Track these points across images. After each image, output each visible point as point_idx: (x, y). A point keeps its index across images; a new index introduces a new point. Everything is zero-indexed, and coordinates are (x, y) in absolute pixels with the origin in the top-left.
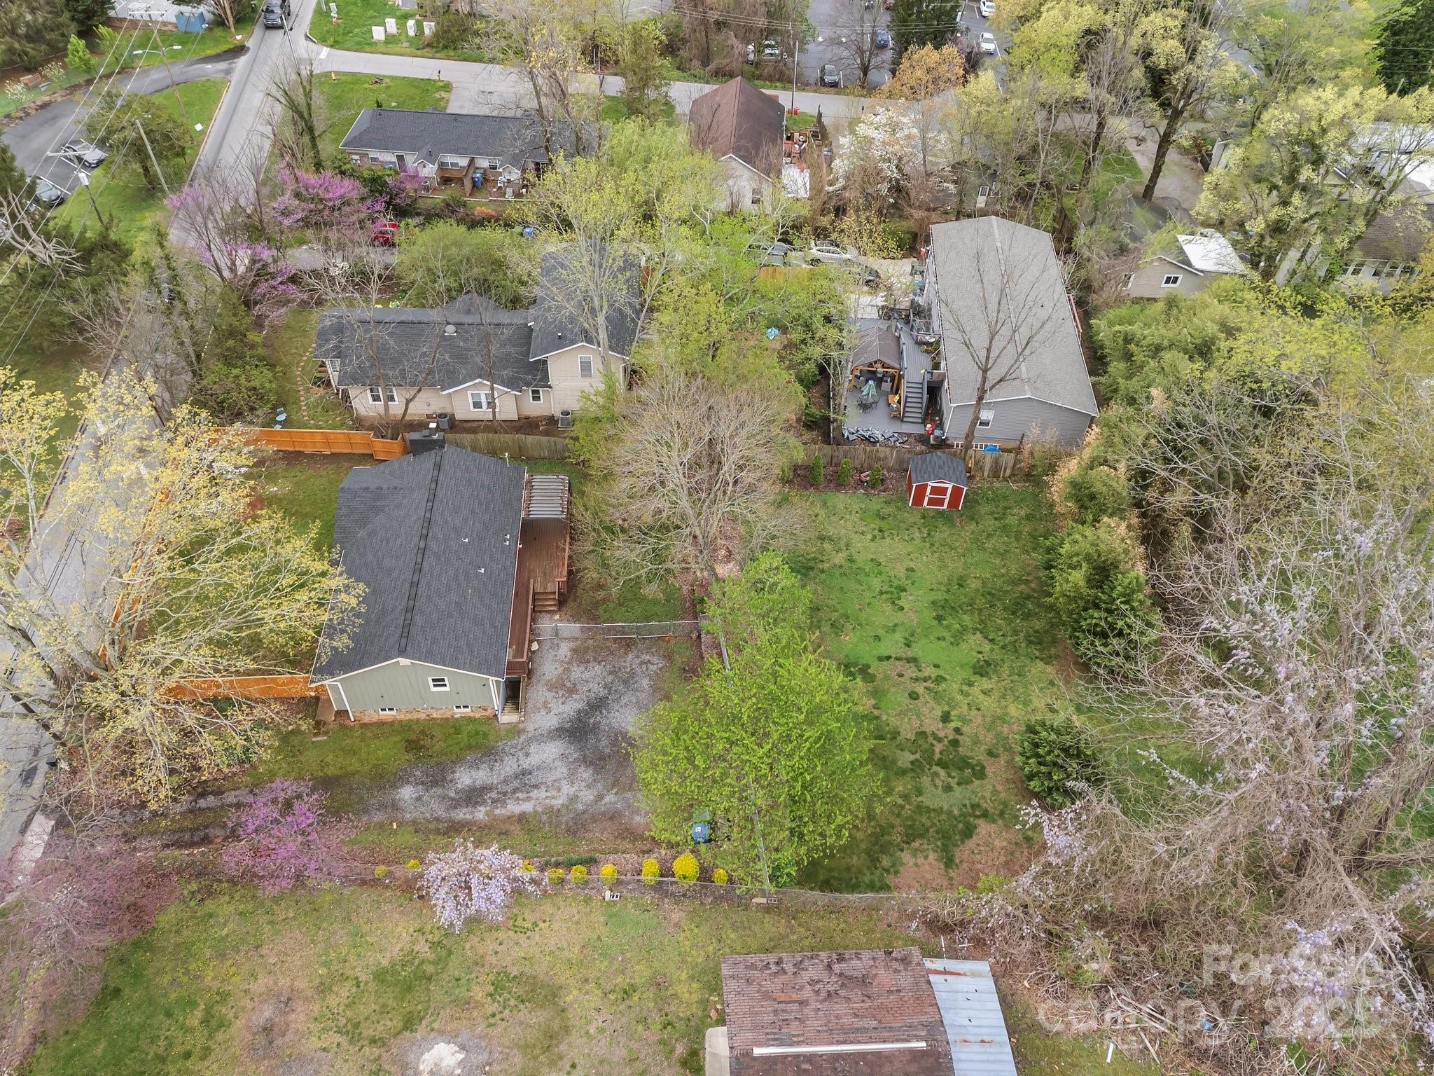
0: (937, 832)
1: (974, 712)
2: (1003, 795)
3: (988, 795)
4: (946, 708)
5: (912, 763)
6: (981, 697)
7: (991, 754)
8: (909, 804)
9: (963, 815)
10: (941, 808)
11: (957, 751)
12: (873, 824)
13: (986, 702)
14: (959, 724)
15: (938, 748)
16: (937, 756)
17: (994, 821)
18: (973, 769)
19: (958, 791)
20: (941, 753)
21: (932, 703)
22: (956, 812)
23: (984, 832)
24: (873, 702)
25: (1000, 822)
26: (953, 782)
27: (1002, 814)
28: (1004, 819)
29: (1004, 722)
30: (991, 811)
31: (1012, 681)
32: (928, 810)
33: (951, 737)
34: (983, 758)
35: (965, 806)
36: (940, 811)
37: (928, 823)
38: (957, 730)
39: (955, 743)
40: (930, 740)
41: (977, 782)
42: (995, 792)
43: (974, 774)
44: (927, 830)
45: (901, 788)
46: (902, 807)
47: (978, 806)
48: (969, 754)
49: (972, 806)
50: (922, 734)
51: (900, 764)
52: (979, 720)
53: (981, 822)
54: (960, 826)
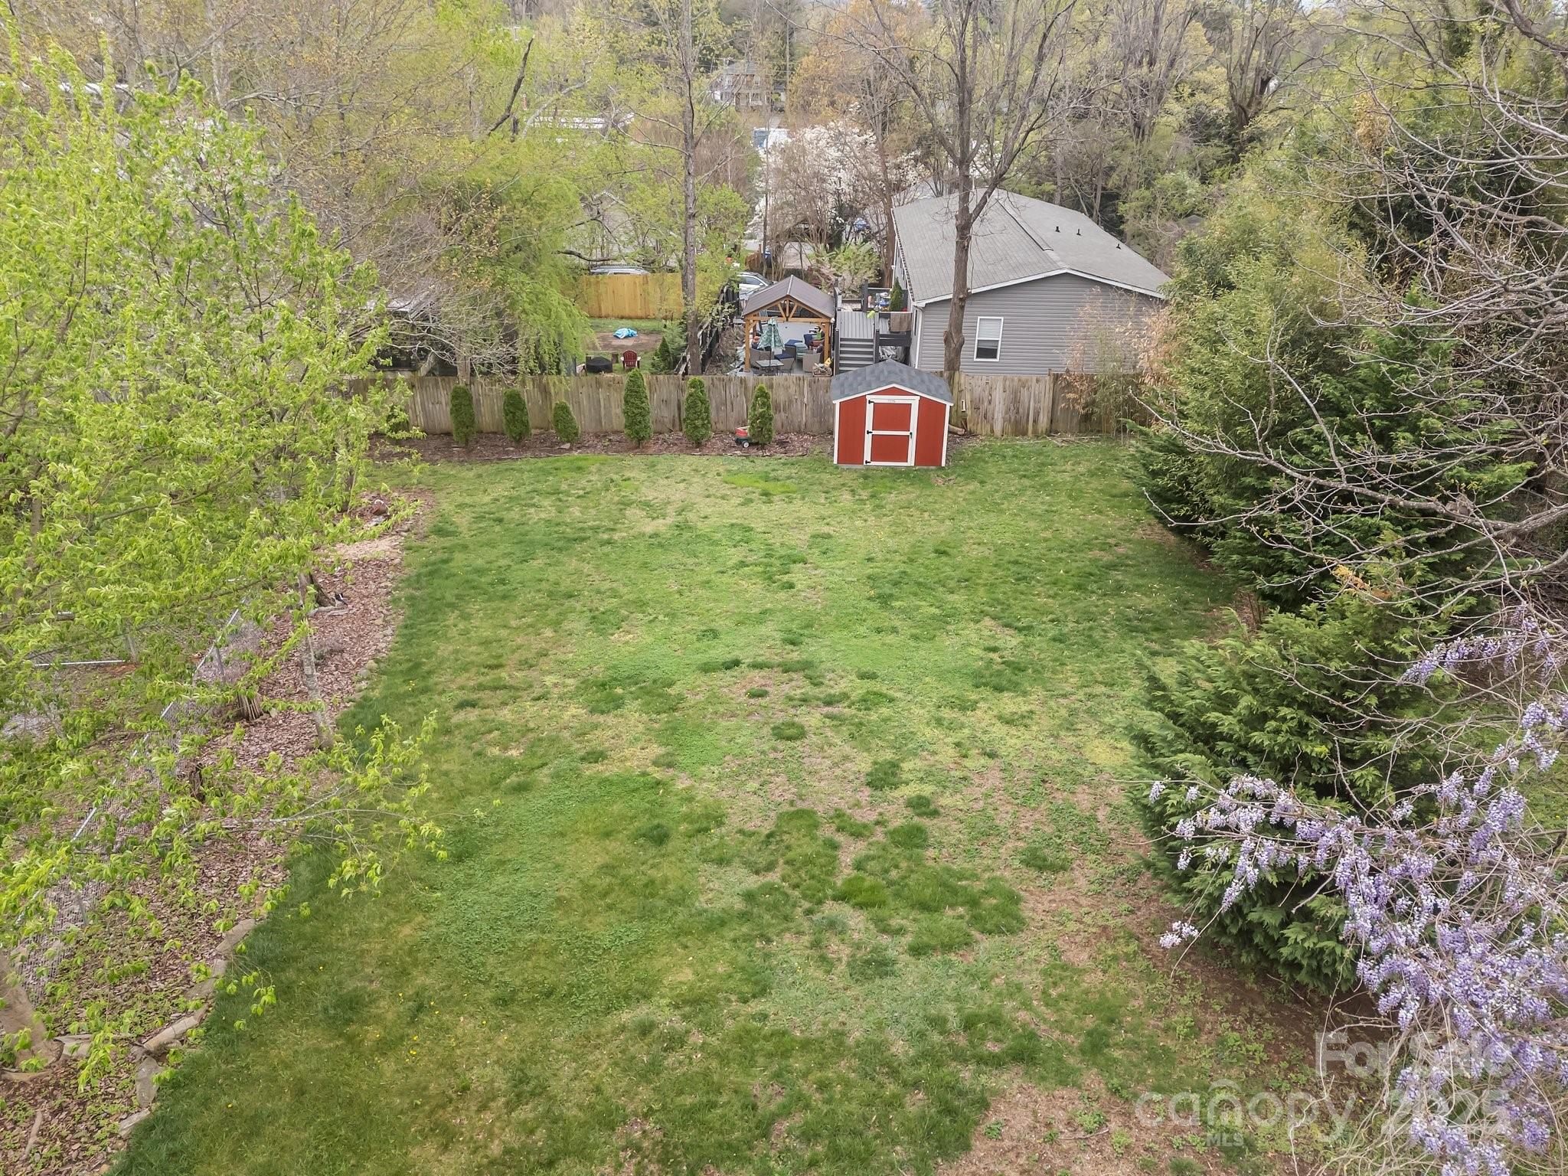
0: (808, 1136)
1: (976, 762)
2: (1093, 980)
3: (1032, 980)
4: (888, 755)
5: (749, 897)
6: (999, 730)
7: (1036, 861)
8: (705, 1027)
9: (930, 1056)
10: (839, 1035)
11: (919, 861)
12: (525, 1112)
13: (1011, 741)
14: (927, 790)
15: (851, 851)
16: (845, 873)
17: (1065, 1077)
18: (973, 902)
19: (912, 973)
20: (859, 866)
21: (841, 745)
22: (900, 1048)
23: (1022, 1121)
24: (656, 750)
25: (1092, 1079)
26: (895, 948)
27: (1095, 1046)
28: (1108, 1066)
29: (1077, 779)
30: (1050, 1037)
31: (1091, 696)
32: (782, 1046)
33: (897, 823)
34: (1010, 874)
35: (938, 1022)
36: (836, 1044)
37: (770, 1100)
38: (921, 806)
39: (912, 838)
40: (827, 831)
41: (986, 944)
42: (1059, 970)
43: (976, 919)
44: (764, 1129)
45: (687, 975)
46: (675, 1041)
47: (995, 1020)
48: (960, 864)
49: (969, 1024)
50: (802, 818)
51: (701, 902)
52: (994, 779)
53: (1009, 1081)
54: (916, 1103)
